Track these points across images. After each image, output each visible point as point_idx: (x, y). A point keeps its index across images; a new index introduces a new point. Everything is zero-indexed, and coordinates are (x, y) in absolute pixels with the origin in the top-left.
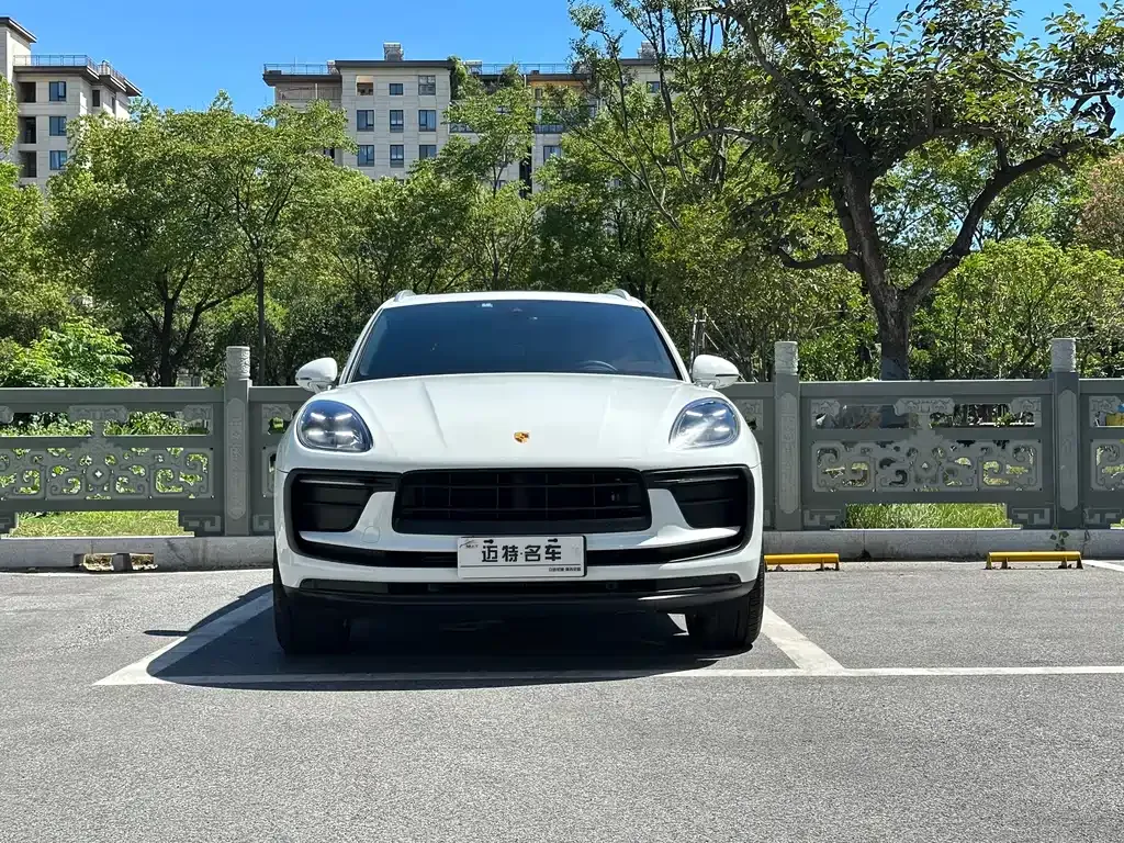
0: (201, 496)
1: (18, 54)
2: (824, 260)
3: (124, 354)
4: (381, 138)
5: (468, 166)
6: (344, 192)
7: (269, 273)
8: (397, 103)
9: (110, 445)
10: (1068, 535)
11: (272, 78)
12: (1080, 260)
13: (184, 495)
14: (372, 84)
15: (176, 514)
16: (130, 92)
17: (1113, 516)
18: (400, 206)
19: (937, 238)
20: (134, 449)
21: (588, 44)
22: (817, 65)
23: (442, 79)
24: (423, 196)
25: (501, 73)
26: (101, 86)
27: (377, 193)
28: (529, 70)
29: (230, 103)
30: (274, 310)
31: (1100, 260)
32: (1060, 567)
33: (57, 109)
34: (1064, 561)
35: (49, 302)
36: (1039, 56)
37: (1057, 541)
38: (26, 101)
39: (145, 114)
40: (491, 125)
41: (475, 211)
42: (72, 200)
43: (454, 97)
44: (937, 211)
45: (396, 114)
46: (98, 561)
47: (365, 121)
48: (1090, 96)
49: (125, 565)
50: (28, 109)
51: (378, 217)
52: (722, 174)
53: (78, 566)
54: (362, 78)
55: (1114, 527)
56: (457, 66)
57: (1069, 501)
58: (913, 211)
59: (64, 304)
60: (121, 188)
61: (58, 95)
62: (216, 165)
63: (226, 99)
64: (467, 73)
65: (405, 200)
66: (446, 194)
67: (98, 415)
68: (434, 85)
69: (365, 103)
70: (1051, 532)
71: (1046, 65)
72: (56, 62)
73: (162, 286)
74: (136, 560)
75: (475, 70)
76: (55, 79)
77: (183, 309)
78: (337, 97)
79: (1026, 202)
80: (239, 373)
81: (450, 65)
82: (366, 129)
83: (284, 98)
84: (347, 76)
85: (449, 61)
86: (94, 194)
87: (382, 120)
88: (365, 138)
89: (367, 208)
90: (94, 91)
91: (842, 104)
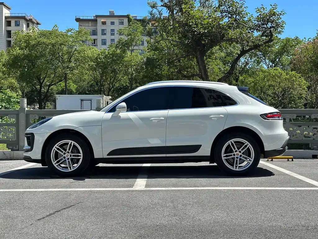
0: (13, 140)
1: (6, 12)
2: (193, 75)
4: (108, 37)
5: (124, 46)
6: (89, 53)
8: (112, 27)
11: (78, 20)
12: (288, 74)
13: (8, 139)
14: (106, 22)
15: (6, 145)
16: (38, 24)
18: (105, 57)
19: (258, 67)
21: (153, 12)
22: (190, 22)
23: (126, 20)
24: (112, 54)
25: (142, 19)
27: (99, 54)
29: (58, 28)
31: (294, 74)
33: (17, 28)
36: (253, 19)
38: (9, 26)
39: (34, 31)
40: (130, 35)
41: (126, 59)
42: (13, 55)
43: (129, 25)
44: (257, 59)
45: (113, 30)
47: (104, 32)
50: (9, 28)
51: (99, 60)
54: (103, 20)
56: (130, 17)
58: (251, 59)
60: (26, 52)
61: (17, 24)
62: (53, 45)
63: (57, 26)
64: (133, 19)
65: (107, 55)
66: (117, 54)
68: (123, 22)
69: (104, 27)
71: (254, 22)
72: (17, 15)
73: (39, 79)
75: (135, 18)
76: (16, 20)
78: (96, 25)
79: (281, 57)
81: (128, 16)
82: (104, 35)
83: (81, 26)
84: (98, 19)
85: (128, 15)
86: (19, 53)
87: (108, 32)
88: (104, 37)
89: (96, 57)
90: (28, 23)
91: (196, 33)
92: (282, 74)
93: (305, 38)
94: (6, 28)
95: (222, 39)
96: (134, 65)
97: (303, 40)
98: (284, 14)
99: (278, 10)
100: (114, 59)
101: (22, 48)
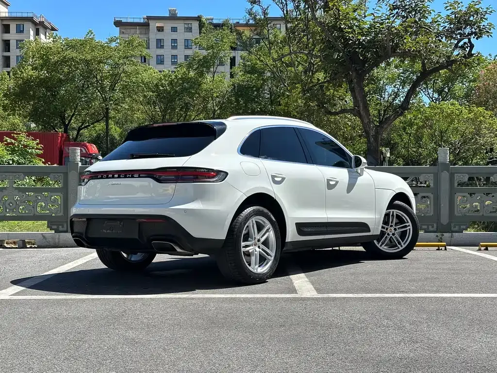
0: (58, 215)
1: (2, 11)
2: (344, 111)
3: (39, 149)
4: (167, 52)
5: (202, 66)
6: (145, 76)
7: (112, 113)
8: (174, 36)
9: (17, 191)
10: (443, 235)
11: (118, 24)
12: (472, 112)
13: (50, 214)
14: (163, 27)
15: (46, 222)
16: (53, 29)
17: (464, 227)
18: (171, 83)
19: (414, 101)
20: (27, 193)
21: (254, 11)
22: (341, 23)
23: (195, 25)
24: (182, 79)
25: (222, 23)
26: (40, 27)
27: (161, 78)
28: (235, 22)
29: (94, 35)
30: (116, 130)
31: (481, 112)
32: (437, 250)
33: (19, 36)
34: (439, 247)
35: (14, 125)
36: (441, 20)
37: (439, 238)
38: (6, 33)
39: (55, 40)
40: (212, 47)
41: (204, 86)
42: (21, 78)
43: (200, 33)
45: (174, 41)
46: (11, 243)
47: (160, 44)
48: (463, 39)
49: (23, 245)
50: (6, 37)
51: (161, 88)
52: (312, 71)
53: (2, 245)
54: (159, 24)
55: (464, 232)
56: (202, 19)
57: (444, 220)
58: (403, 88)
59: (21, 126)
60: (44, 73)
61: (20, 30)
62: (87, 63)
63: (92, 33)
64: (206, 23)
65: (173, 80)
66: (191, 78)
67: (11, 178)
68: (191, 28)
69: (160, 36)
70: (436, 234)
71: (444, 24)
72: (19, 15)
73: (63, 118)
74: (29, 243)
75: (211, 21)
76: (19, 23)
77: (74, 129)
78: (147, 33)
79: (453, 85)
80: (75, 159)
81: (198, 19)
82: (161, 48)
83: (123, 33)
84: (152, 23)
85: (199, 17)
86: (32, 76)
87: (167, 44)
88: (160, 52)
89: (156, 84)
90: (37, 29)
91: (351, 42)
92: (462, 111)
93: (490, 55)
94: (2, 37)
95: (394, 52)
96: (217, 97)
97: (486, 58)
98: (491, 12)
99: (483, 6)
100: (185, 85)
101: (36, 68)
